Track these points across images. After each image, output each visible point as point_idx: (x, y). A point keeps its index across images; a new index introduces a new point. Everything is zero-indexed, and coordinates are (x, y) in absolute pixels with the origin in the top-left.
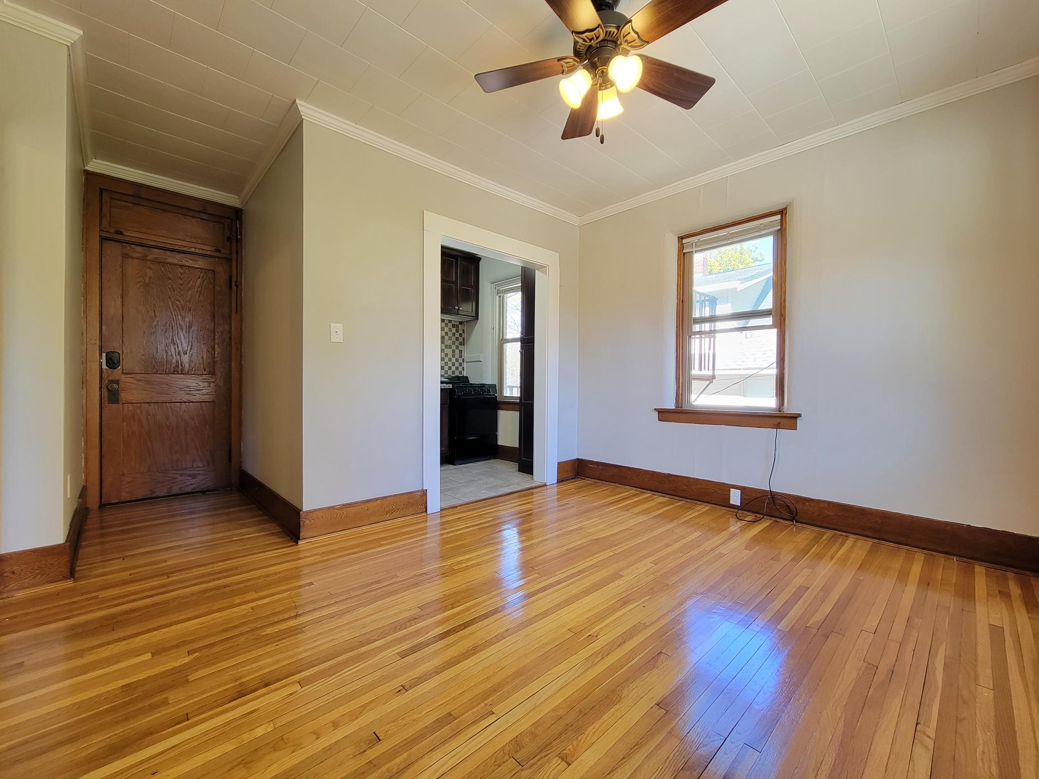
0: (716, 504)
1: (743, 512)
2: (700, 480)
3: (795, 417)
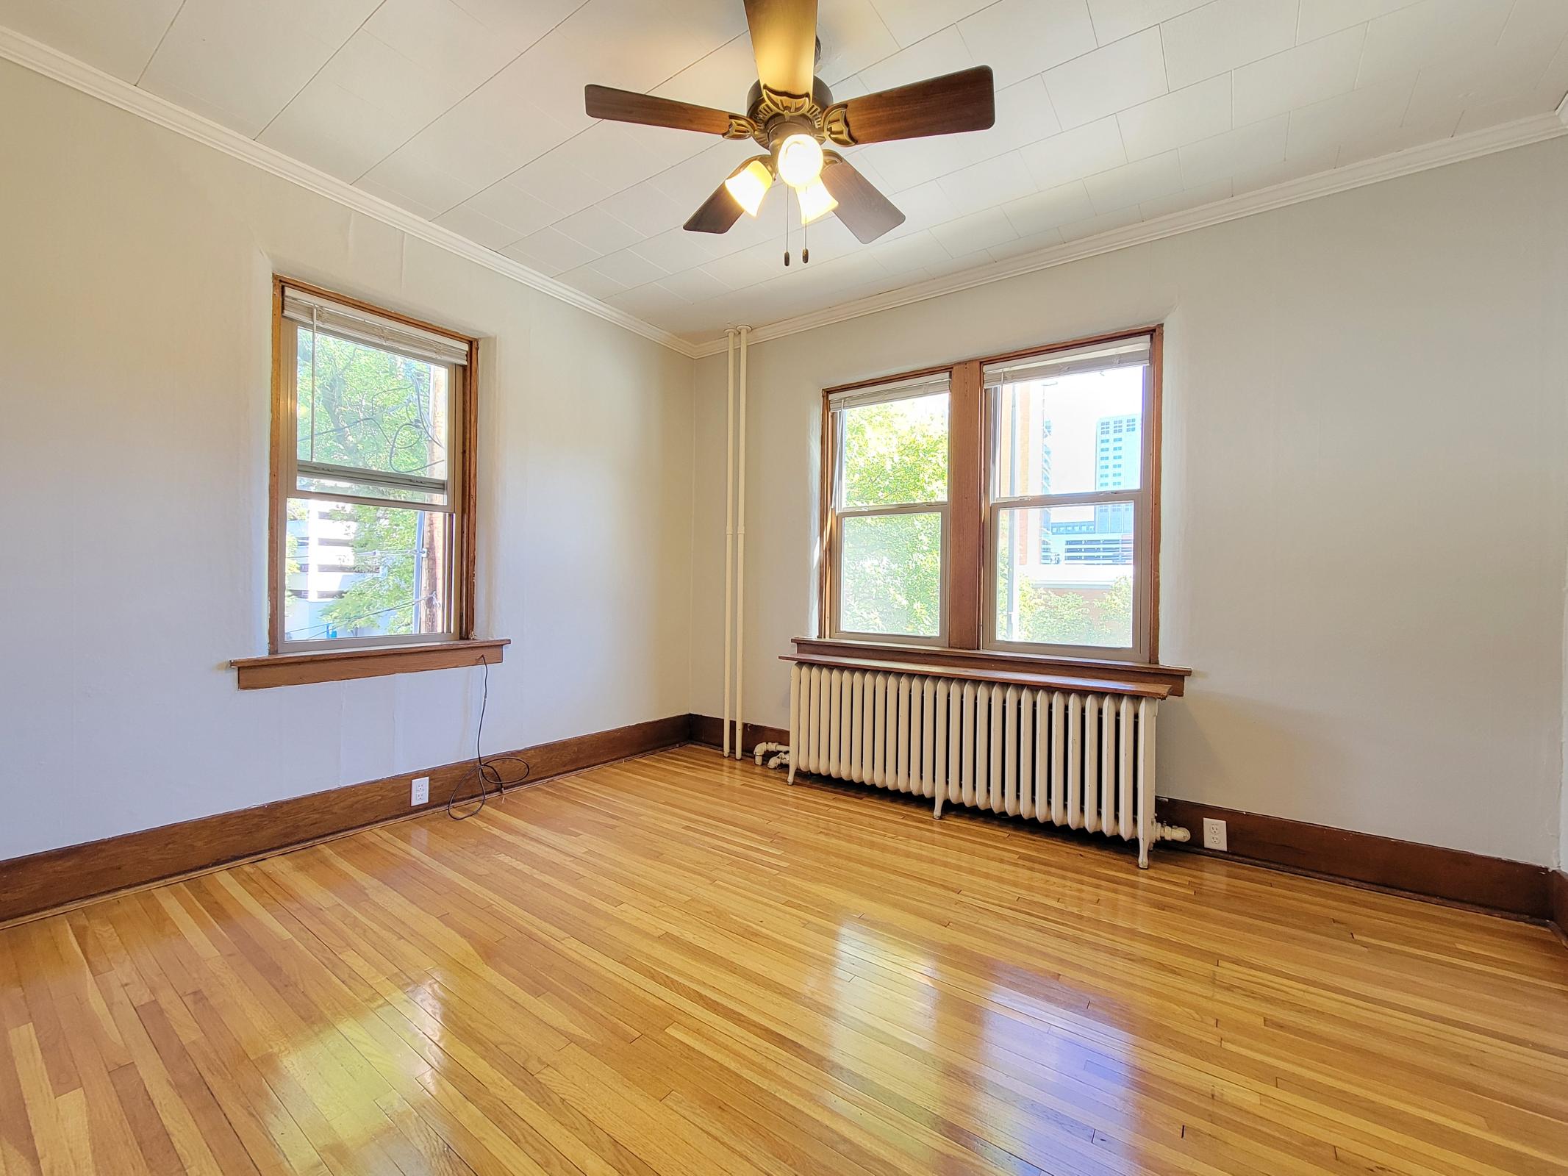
0: (386, 819)
1: (434, 810)
2: (353, 787)
3: (499, 646)
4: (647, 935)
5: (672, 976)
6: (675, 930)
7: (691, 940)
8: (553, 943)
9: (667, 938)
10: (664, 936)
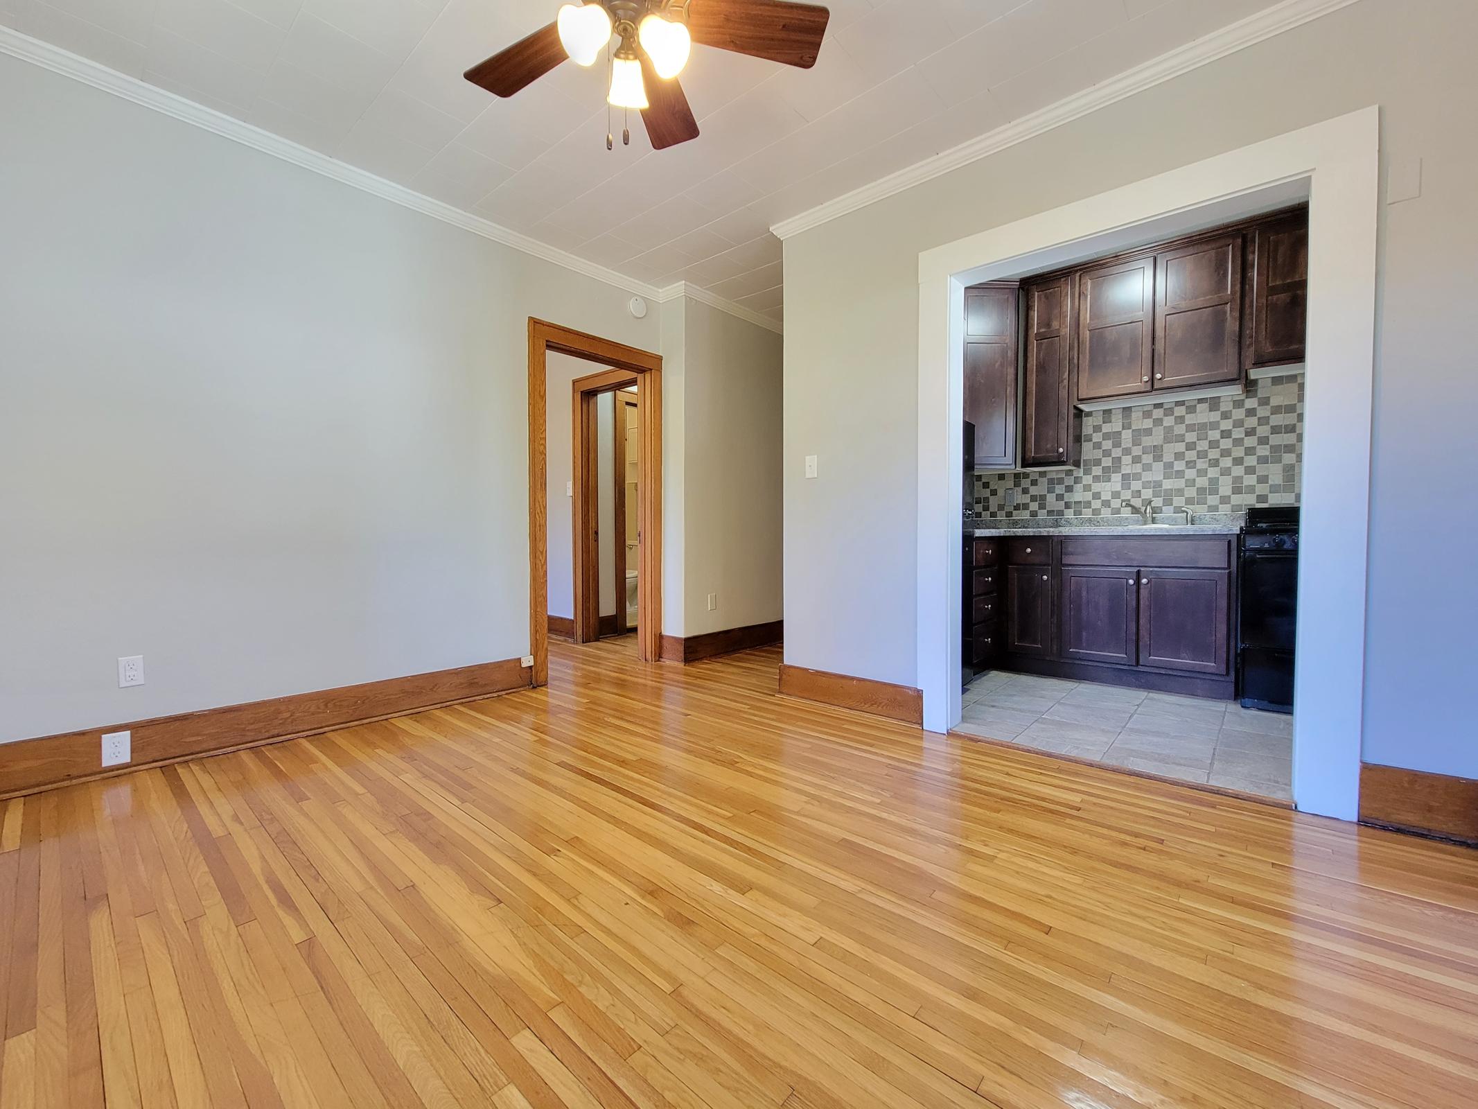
4: (766, 892)
5: (732, 849)
6: (734, 897)
7: (714, 883)
8: (869, 888)
9: (742, 887)
10: (746, 890)
